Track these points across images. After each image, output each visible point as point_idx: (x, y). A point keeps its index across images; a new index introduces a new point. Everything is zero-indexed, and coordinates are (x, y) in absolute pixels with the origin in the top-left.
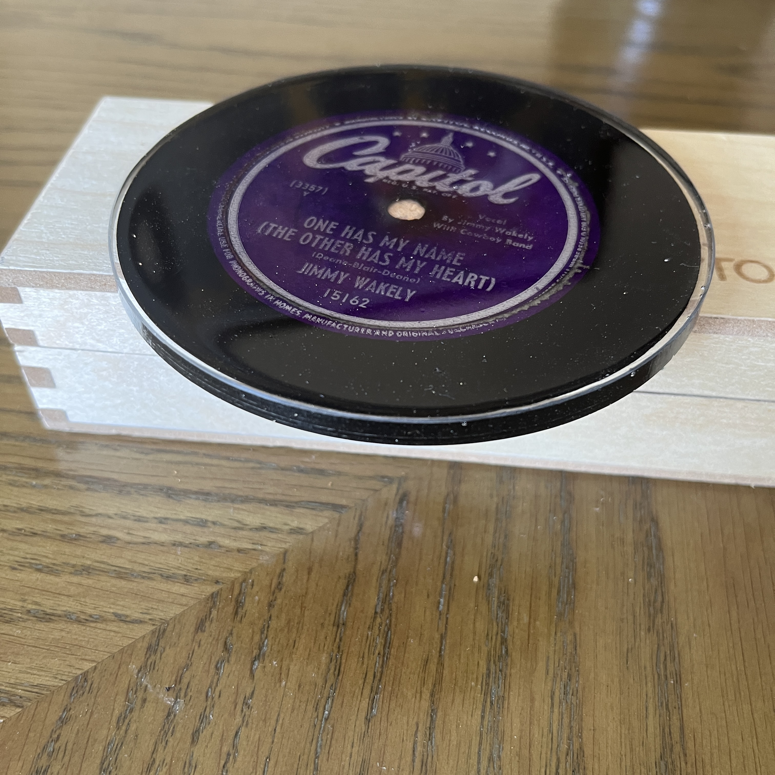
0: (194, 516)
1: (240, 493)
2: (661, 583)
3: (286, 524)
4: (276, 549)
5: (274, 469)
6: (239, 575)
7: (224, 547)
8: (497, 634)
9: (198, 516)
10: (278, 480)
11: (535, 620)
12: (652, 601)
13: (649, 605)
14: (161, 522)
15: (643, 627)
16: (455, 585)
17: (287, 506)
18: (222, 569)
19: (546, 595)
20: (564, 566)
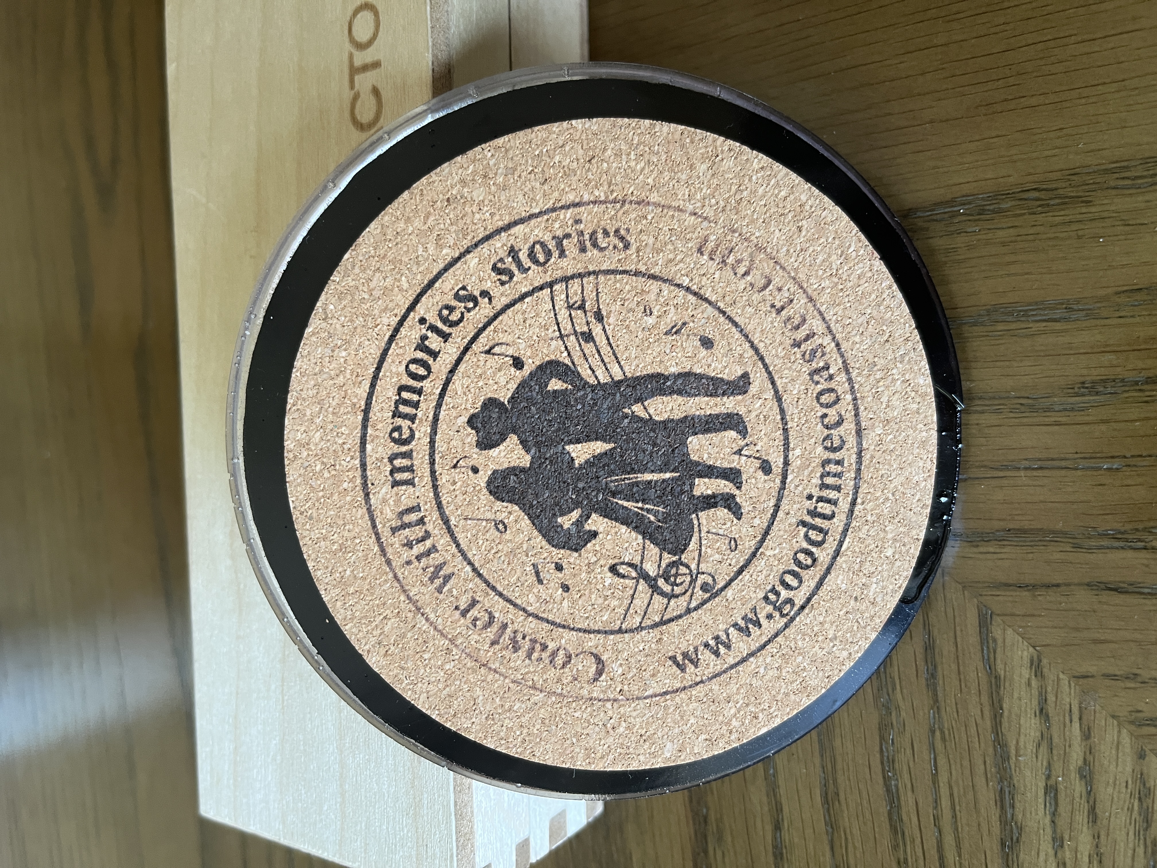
0: (1043, 806)
1: (991, 750)
2: (1009, 194)
3: (1029, 684)
4: (1072, 692)
5: (939, 712)
6: (1125, 731)
7: (1085, 759)
8: (1140, 390)
9: (1041, 800)
10: (956, 704)
11: (1107, 346)
12: (1039, 203)
13: (1048, 205)
14: (1062, 846)
15: (1084, 210)
16: (1077, 453)
17: (998, 687)
18: (1120, 755)
19: (1063, 336)
20: (1010, 319)
